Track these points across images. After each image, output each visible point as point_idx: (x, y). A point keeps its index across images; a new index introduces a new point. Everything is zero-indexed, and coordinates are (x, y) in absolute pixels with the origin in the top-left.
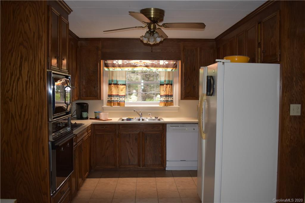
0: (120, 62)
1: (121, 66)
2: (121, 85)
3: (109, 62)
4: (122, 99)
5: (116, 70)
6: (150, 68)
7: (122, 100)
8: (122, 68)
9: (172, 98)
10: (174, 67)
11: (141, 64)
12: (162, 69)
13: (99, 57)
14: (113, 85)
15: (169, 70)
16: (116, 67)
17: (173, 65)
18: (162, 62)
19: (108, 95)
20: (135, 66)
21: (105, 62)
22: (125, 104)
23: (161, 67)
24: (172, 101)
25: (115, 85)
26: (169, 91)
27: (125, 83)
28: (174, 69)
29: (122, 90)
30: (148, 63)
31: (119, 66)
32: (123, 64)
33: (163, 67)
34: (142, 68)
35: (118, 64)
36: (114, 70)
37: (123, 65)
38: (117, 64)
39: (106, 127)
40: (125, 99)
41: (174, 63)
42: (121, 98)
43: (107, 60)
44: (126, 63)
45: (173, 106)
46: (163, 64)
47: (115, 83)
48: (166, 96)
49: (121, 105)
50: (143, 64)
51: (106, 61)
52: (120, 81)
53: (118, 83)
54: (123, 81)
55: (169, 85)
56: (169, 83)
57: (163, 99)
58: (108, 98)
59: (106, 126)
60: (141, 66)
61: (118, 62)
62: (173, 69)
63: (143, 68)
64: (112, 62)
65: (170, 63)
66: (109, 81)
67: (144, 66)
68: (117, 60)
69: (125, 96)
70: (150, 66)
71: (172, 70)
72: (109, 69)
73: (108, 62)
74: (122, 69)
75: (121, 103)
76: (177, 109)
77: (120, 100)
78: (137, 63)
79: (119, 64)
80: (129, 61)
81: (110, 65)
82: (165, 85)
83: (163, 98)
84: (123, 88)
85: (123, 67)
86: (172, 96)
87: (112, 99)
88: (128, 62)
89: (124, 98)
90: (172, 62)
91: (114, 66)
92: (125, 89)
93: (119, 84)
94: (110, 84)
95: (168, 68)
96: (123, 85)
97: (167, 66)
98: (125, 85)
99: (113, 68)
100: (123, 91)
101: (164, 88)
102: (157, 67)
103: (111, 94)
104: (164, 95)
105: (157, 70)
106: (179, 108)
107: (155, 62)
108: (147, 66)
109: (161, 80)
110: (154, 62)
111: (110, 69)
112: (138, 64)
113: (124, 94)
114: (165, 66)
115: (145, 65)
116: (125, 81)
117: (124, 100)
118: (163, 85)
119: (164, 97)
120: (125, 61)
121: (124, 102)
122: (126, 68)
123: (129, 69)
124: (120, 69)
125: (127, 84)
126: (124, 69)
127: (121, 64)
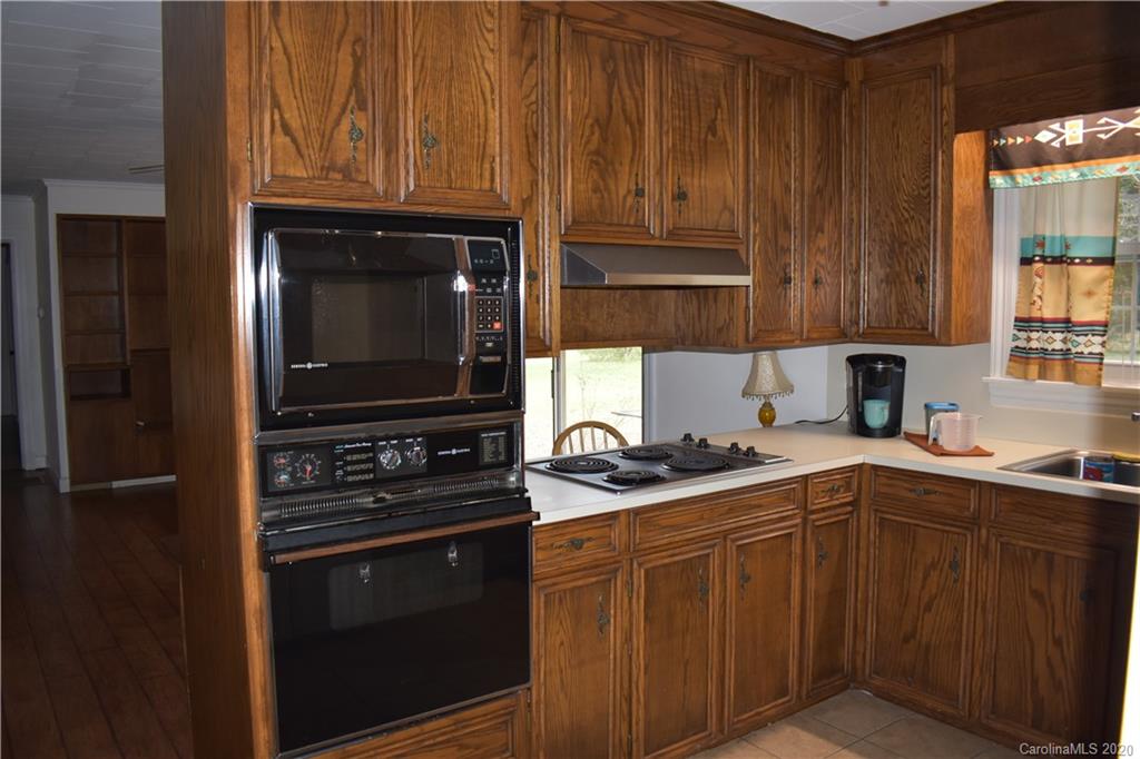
0: (1074, 130)
1: (1079, 153)
2: (1083, 261)
3: (1015, 139)
4: (1089, 345)
5: (1050, 180)
7: (1086, 351)
8: (1084, 166)
13: (945, 118)
14: (1041, 265)
16: (1050, 163)
19: (1017, 320)
21: (996, 142)
22: (1103, 373)
25: (1057, 267)
27: (1108, 254)
29: (1089, 294)
31: (1070, 155)
32: (1090, 139)
35: (1063, 142)
36: (1040, 178)
37: (1087, 148)
38: (1056, 144)
39: (927, 492)
40: (1103, 344)
42: (1081, 339)
43: (1004, 130)
44: (1107, 132)
47: (1057, 253)
49: (1080, 377)
51: (999, 137)
52: (1078, 239)
53: (1072, 253)
58: (1016, 338)
59: (928, 487)
61: (1060, 135)
64: (1029, 139)
66: (1024, 242)
68: (1056, 126)
69: (1106, 326)
72: (1013, 178)
73: (1011, 141)
74: (1085, 170)
75: (1081, 368)
77: (1080, 349)
79: (1068, 143)
80: (1124, 121)
81: (1015, 157)
84: (1100, 281)
85: (1089, 157)
87: (1034, 344)
88: (1121, 126)
89: (1098, 339)
91: (1039, 157)
92: (1106, 287)
93: (1073, 259)
94: (1026, 261)
96: (1098, 261)
98: (1110, 261)
99: (1036, 171)
100: (1095, 299)
103: (1027, 316)
111: (1019, 179)
113: (1100, 316)
116: (1114, 240)
117: (1097, 349)
120: (1102, 121)
121: (1101, 364)
122: (1106, 163)
123: (1127, 164)
124: (1074, 175)
125: (1122, 257)
126: (1094, 167)
127: (1080, 141)
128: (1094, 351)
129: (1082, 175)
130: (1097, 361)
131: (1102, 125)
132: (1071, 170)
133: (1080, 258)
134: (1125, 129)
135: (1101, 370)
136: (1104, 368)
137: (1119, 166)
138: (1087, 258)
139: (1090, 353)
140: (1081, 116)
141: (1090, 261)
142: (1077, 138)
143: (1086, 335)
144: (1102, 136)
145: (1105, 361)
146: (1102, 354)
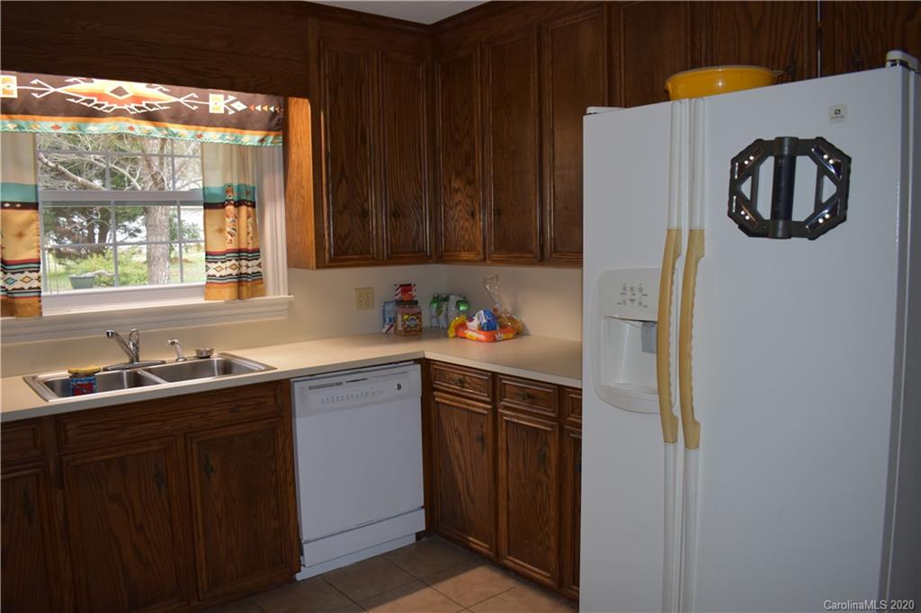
0: (8, 85)
1: (16, 107)
2: (11, 205)
4: (24, 281)
6: (168, 125)
7: (26, 286)
8: (21, 119)
9: (256, 262)
10: (269, 130)
11: (120, 103)
12: (219, 135)
15: (250, 138)
17: (267, 119)
18: (218, 102)
20: (92, 113)
22: (43, 303)
23: (214, 126)
24: (258, 276)
26: (248, 233)
27: (33, 200)
28: (271, 138)
29: (20, 235)
30: (156, 103)
31: (5, 107)
32: (25, 95)
33: (227, 127)
34: (128, 125)
37: (22, 103)
40: (39, 279)
41: (272, 109)
42: (18, 277)
44: (40, 92)
45: (264, 295)
46: (226, 111)
48: (240, 254)
49: (20, 310)
50: (132, 106)
52: (6, 185)
54: (22, 186)
55: (248, 206)
56: (244, 198)
57: (226, 268)
60: (118, 113)
62: (267, 136)
63: (133, 123)
65: (252, 108)
67: (137, 117)
69: (39, 263)
70: (164, 115)
71: (262, 141)
74: (23, 123)
75: (22, 301)
76: (286, 307)
77: (17, 285)
78: (101, 96)
80: (54, 86)
82: (230, 208)
83: (228, 264)
84: (29, 223)
85: (26, 112)
86: (255, 253)
88: (52, 90)
89: (34, 275)
90: (262, 106)
92: (36, 227)
95: (248, 132)
96: (25, 206)
97: (240, 122)
98: (35, 206)
100: (26, 240)
101: (228, 220)
102: (197, 125)
104: (229, 252)
105: (200, 136)
106: (290, 303)
107: (188, 97)
108: (150, 117)
109: (207, 185)
110: (182, 100)
112: (107, 105)
113: (32, 254)
114: (234, 121)
115: (139, 108)
116: (36, 187)
117: (35, 284)
118: (222, 206)
119: (234, 261)
120: (35, 82)
121: (40, 296)
122: (41, 120)
123: (60, 124)
124: (11, 126)
125: (44, 202)
126: (31, 122)
127: (15, 95)
128: (33, 286)
129: (19, 127)
130: (37, 294)
131: (34, 85)
132: (7, 121)
133: (9, 203)
134: (55, 93)
135: (40, 301)
136: (43, 300)
137: (53, 124)
138: (17, 203)
139: (30, 288)
140: (15, 72)
141: (18, 205)
142: (11, 93)
143: (22, 272)
144: (35, 95)
145: (43, 294)
146: (39, 288)
